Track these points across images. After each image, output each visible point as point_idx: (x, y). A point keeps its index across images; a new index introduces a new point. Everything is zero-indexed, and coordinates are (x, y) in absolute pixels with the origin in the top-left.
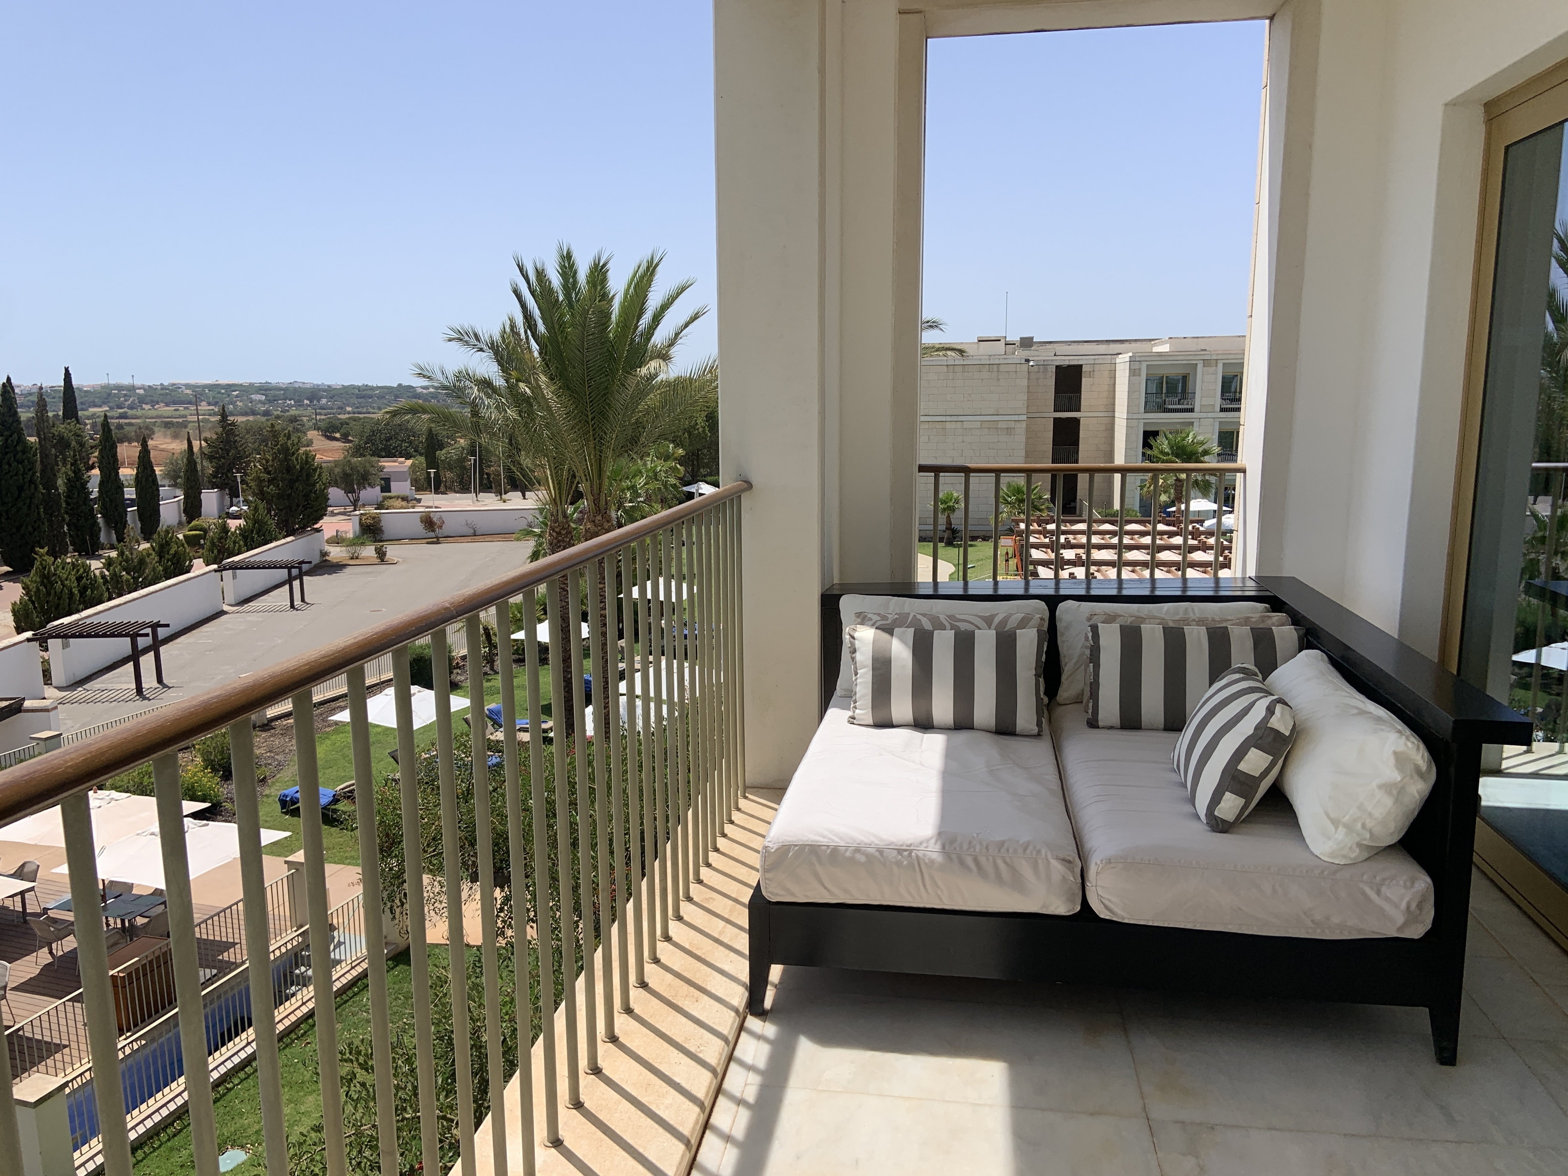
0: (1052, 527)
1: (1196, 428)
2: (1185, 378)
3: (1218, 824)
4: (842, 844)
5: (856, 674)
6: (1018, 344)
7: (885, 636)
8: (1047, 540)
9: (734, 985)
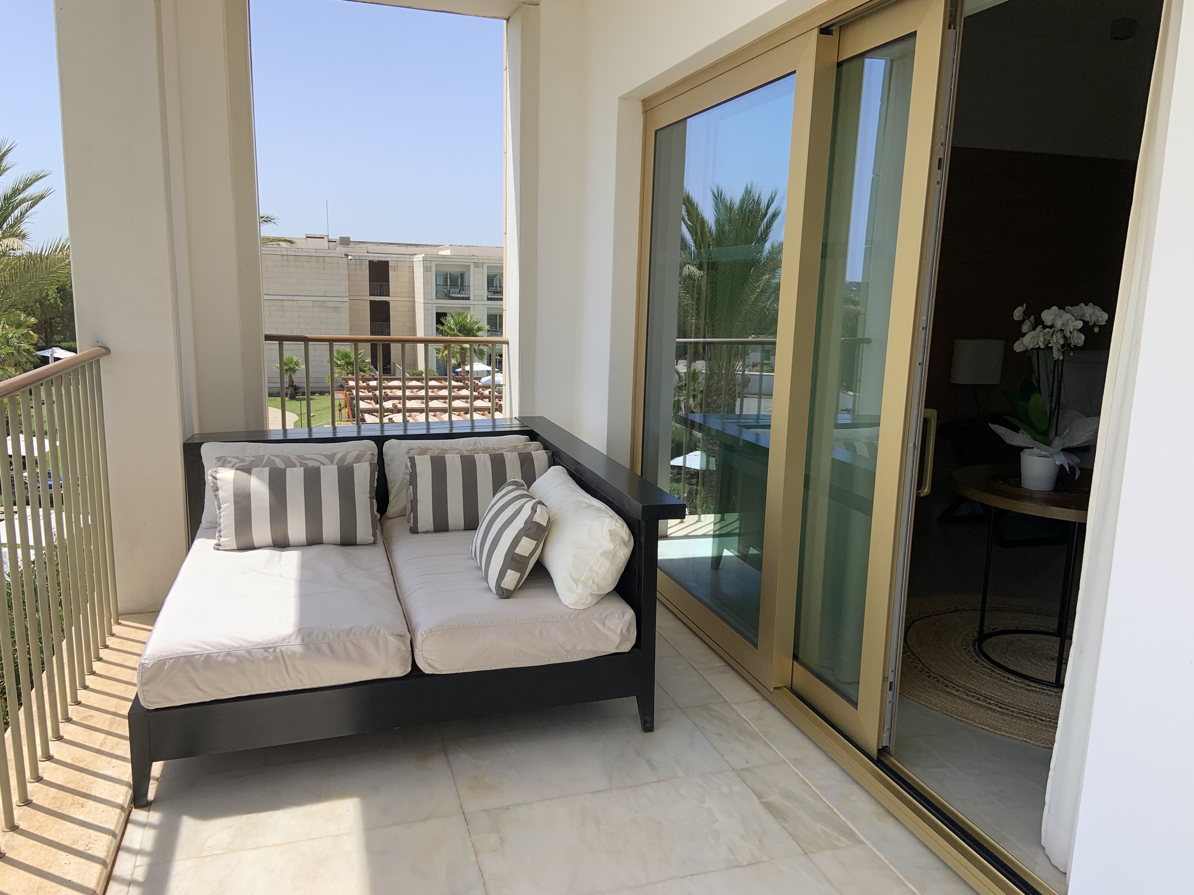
0: (373, 383)
1: (472, 312)
2: (462, 275)
3: (503, 592)
4: (214, 651)
5: (220, 508)
6: (338, 242)
7: (245, 475)
8: (370, 394)
9: (117, 786)
